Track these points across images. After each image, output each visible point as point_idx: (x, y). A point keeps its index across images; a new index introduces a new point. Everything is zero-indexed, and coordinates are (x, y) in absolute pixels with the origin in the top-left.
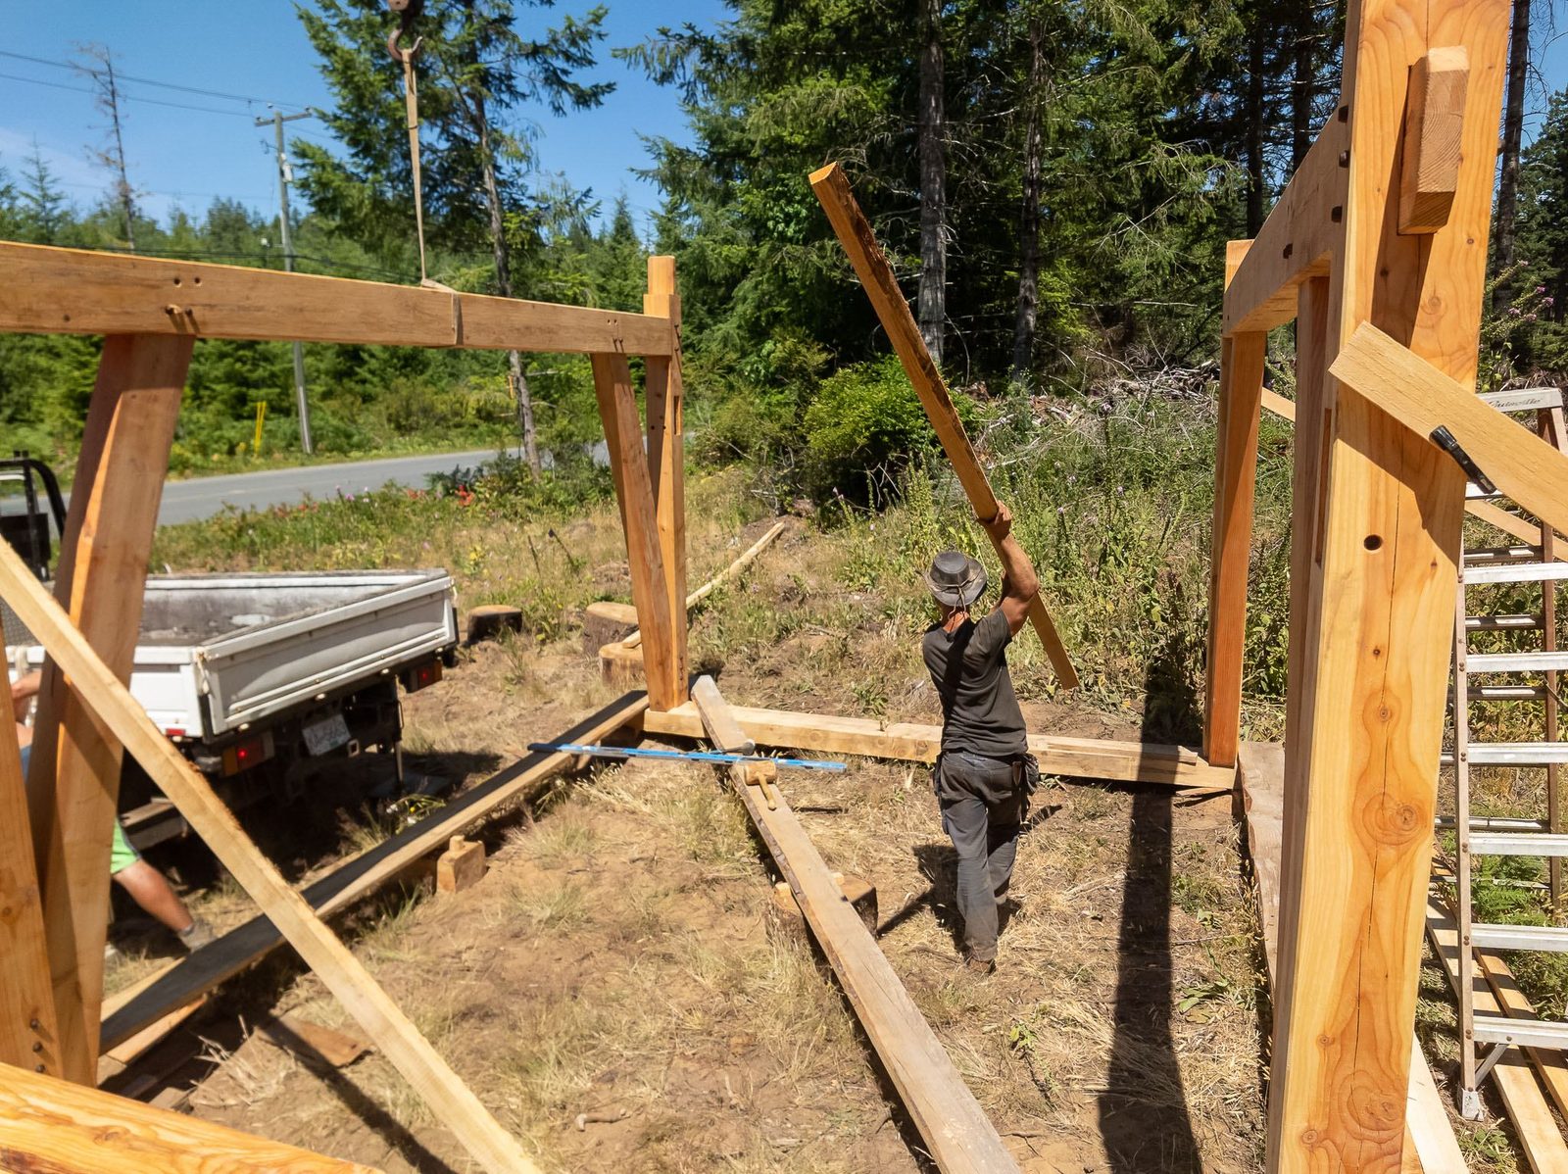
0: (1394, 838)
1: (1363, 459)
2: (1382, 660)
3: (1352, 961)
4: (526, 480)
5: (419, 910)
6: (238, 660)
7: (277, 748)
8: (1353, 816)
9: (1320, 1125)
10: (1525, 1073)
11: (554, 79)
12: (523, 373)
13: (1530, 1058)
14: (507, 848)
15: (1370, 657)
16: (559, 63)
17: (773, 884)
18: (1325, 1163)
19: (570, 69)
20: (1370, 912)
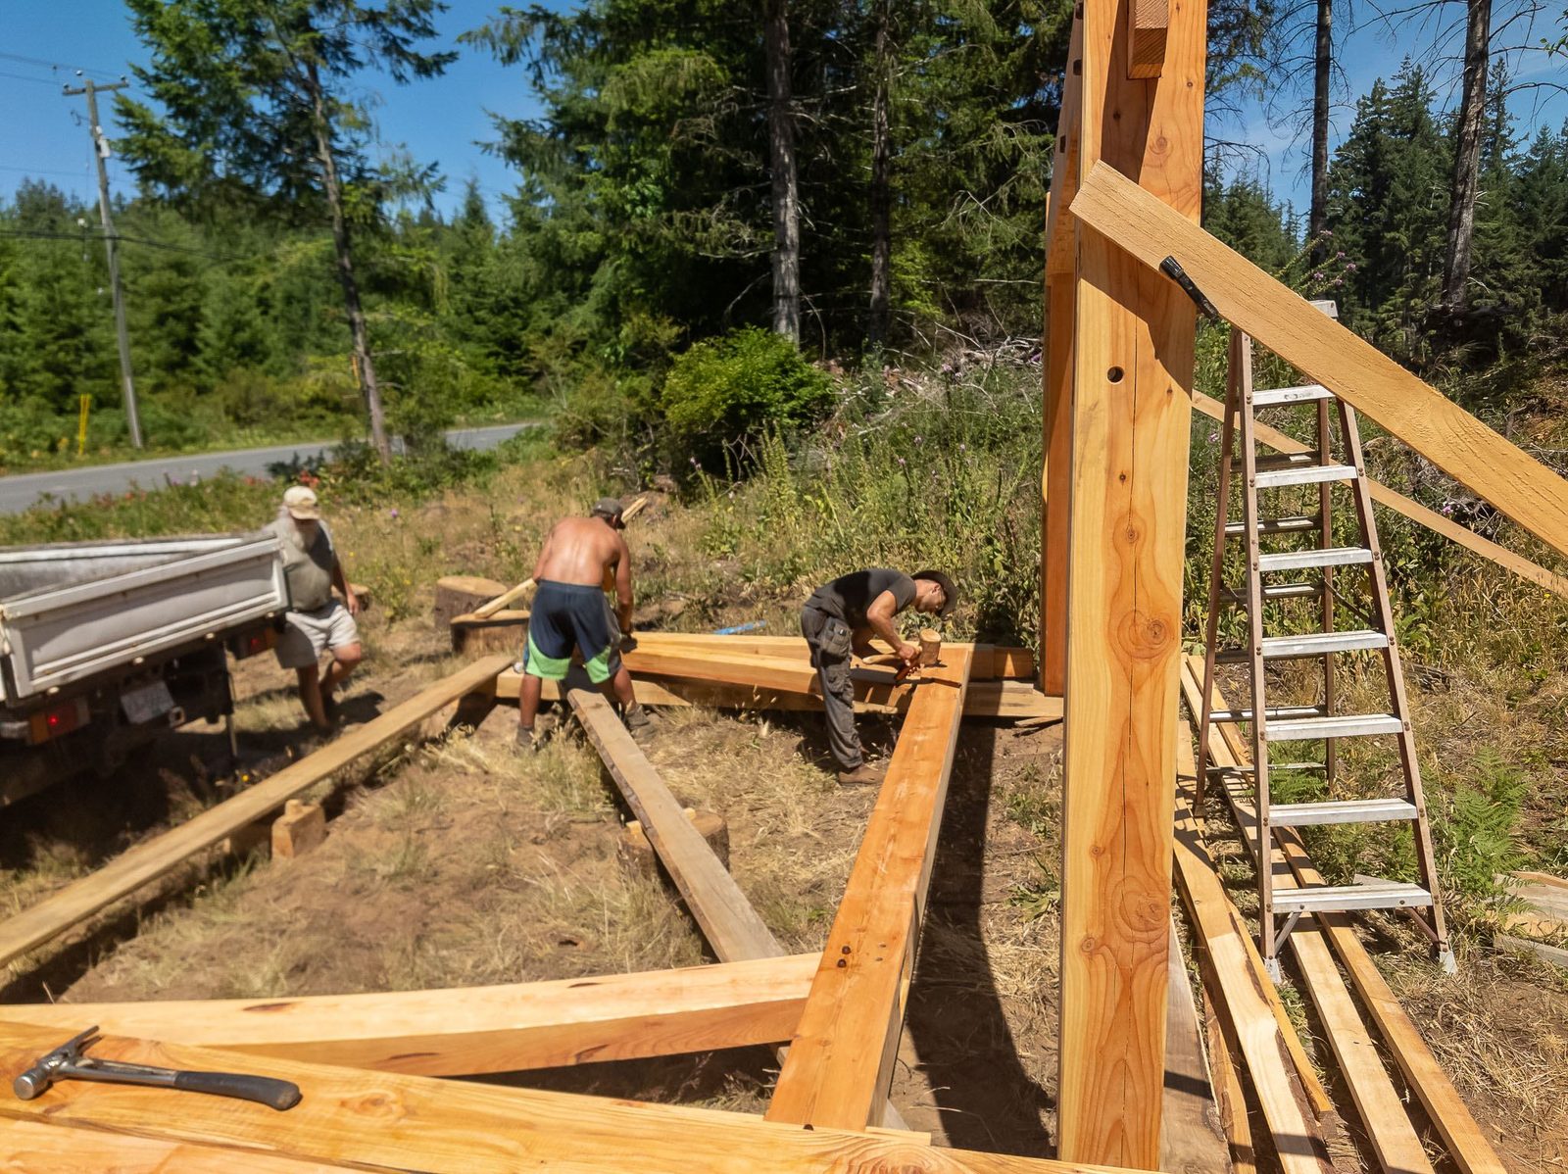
0: (1146, 653)
1: (1103, 294)
2: (1128, 484)
3: (1116, 770)
4: (377, 464)
5: (255, 877)
6: (43, 620)
7: (93, 717)
8: (1109, 635)
9: (1096, 933)
10: (1316, 936)
11: (393, 48)
12: (367, 353)
13: (1320, 922)
14: (349, 813)
15: (1117, 482)
16: (399, 31)
17: (623, 824)
18: (1102, 969)
19: (411, 39)
20: (1129, 724)
